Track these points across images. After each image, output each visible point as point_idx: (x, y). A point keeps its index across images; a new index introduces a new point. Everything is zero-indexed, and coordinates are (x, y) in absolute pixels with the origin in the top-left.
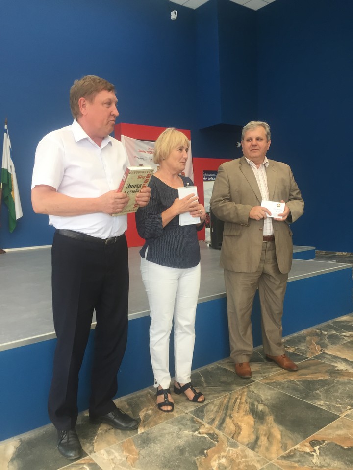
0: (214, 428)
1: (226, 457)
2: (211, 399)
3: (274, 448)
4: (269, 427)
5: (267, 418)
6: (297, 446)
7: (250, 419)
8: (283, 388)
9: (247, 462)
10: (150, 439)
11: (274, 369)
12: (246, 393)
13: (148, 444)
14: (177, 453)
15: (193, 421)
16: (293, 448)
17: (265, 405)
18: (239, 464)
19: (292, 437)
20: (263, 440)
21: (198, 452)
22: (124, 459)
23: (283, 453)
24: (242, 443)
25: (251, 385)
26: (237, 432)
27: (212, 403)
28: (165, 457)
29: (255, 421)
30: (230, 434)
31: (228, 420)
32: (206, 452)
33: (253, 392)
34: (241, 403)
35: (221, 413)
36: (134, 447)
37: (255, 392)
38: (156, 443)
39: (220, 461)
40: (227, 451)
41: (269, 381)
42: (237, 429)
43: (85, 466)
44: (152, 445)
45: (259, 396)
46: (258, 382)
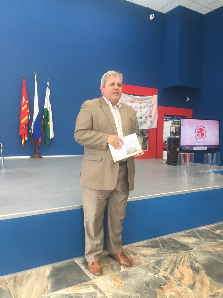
0: (167, 273)
1: (175, 292)
2: (166, 256)
3: (205, 290)
4: (202, 278)
5: (201, 272)
6: (220, 290)
7: (190, 271)
8: (212, 255)
9: (188, 296)
10: (128, 276)
11: (206, 243)
12: (187, 255)
13: (127, 278)
14: (145, 285)
15: (154, 268)
16: (217, 291)
17: (199, 264)
18: (183, 296)
19: (217, 284)
20: (198, 284)
21: (157, 286)
22: (113, 285)
23: (211, 294)
24: (185, 285)
25: (191, 251)
26: (182, 278)
27: (166, 259)
28: (137, 287)
29: (193, 273)
30: (178, 278)
31: (176, 270)
32: (162, 287)
33: (192, 255)
34: (184, 261)
35: (172, 266)
36: (119, 279)
37: (194, 255)
38: (132, 278)
39: (171, 293)
40: (175, 288)
41: (203, 250)
42: (182, 276)
43: (90, 286)
44: (130, 279)
45: (196, 258)
46: (195, 250)
